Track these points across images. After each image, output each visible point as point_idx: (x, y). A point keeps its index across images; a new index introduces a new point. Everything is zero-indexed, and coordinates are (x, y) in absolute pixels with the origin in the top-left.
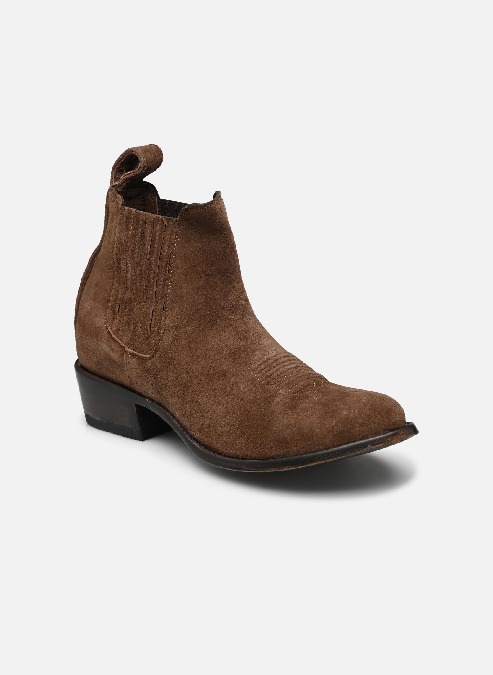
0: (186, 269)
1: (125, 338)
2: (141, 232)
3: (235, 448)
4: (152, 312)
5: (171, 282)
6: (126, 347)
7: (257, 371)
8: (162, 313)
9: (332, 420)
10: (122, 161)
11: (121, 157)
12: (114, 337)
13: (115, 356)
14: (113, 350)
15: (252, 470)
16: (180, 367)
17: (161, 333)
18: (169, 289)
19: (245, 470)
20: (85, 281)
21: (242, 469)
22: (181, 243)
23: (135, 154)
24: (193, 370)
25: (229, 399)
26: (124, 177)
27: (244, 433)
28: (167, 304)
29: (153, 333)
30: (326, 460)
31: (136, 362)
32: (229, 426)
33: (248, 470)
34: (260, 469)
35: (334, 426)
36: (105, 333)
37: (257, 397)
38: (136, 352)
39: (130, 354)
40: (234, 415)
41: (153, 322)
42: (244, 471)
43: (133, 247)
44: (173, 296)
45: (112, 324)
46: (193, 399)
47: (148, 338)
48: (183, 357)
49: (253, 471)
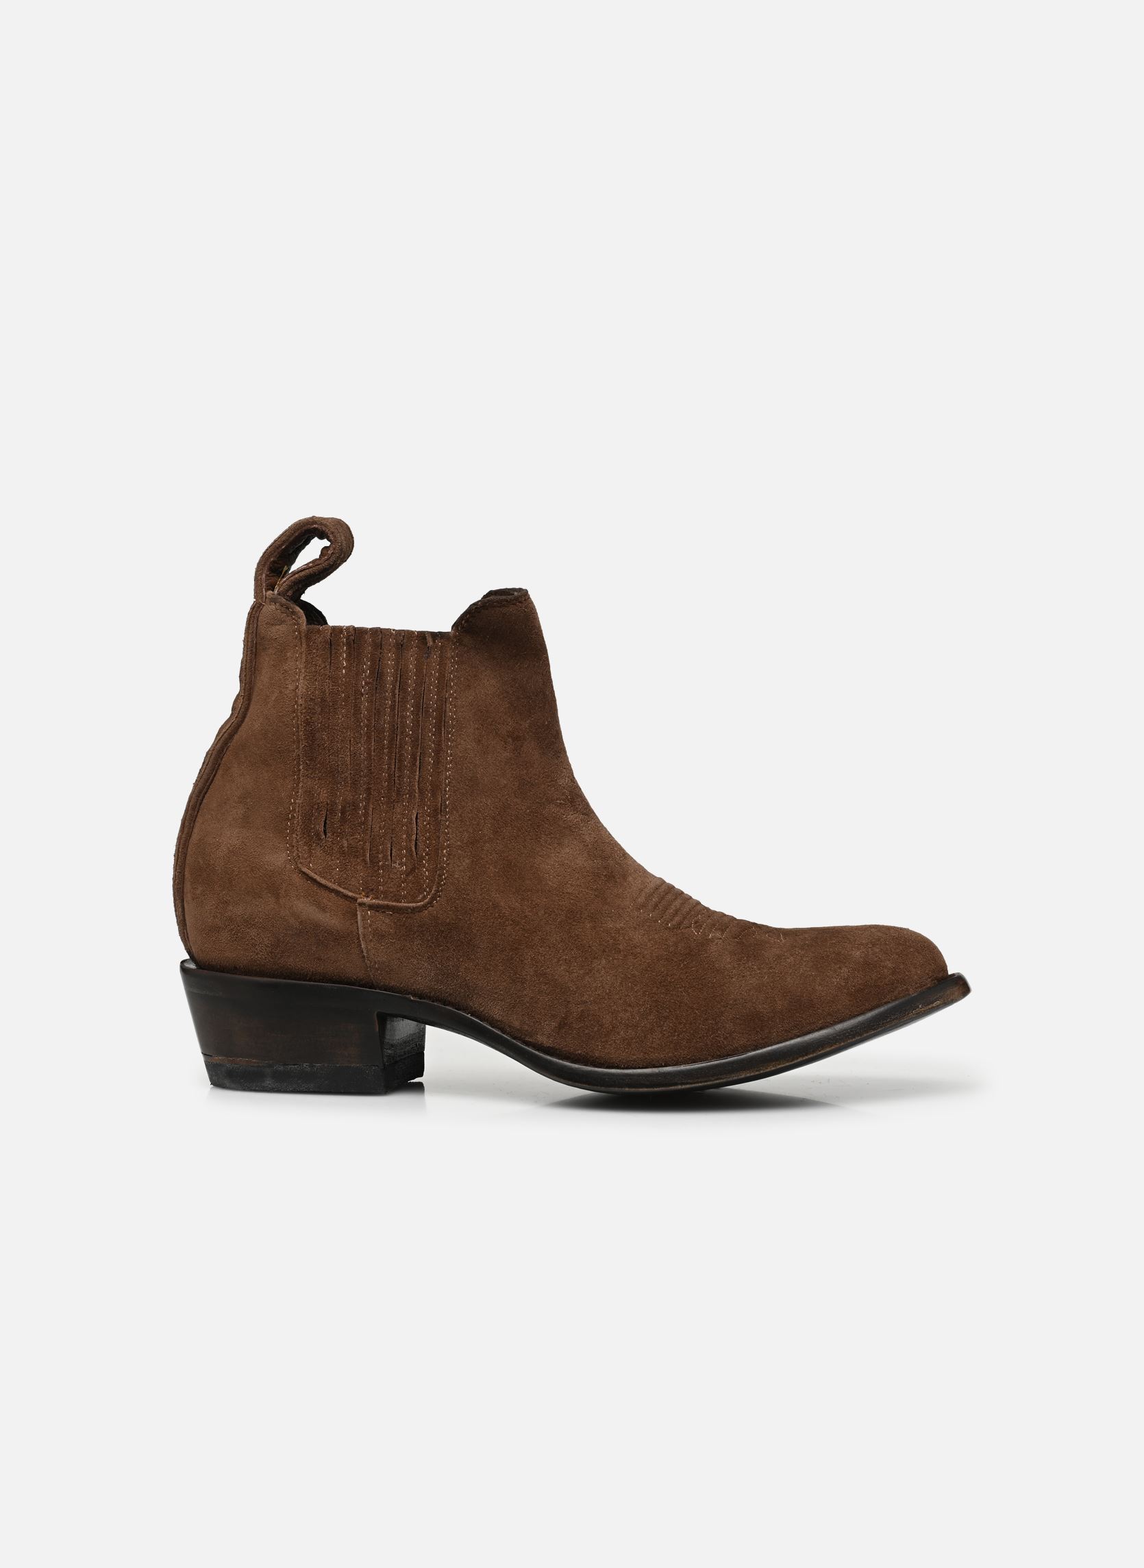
0: (478, 729)
1: (353, 879)
2: (372, 668)
3: (651, 1047)
4: (417, 818)
5: (451, 755)
6: (357, 896)
7: (650, 907)
8: (439, 816)
9: (840, 968)
10: (283, 547)
11: (284, 538)
12: (323, 881)
13: (331, 920)
14: (323, 909)
15: (698, 1083)
16: (497, 915)
17: (444, 856)
18: (449, 771)
19: (682, 1084)
20: (200, 798)
21: (676, 1084)
22: (462, 679)
23: (319, 527)
24: (526, 916)
25: (616, 959)
26: (292, 578)
27: (666, 1018)
28: (448, 799)
29: (423, 858)
30: (849, 1039)
31: (387, 921)
32: (629, 1009)
33: (691, 1083)
34: (716, 1077)
35: (847, 979)
36: (296, 878)
37: (671, 949)
38: (386, 903)
39: (371, 907)
40: (636, 985)
41: (421, 838)
42: (680, 1087)
43: (356, 699)
44: (459, 783)
45: (309, 860)
46: (536, 971)
47: (413, 870)
48: (498, 895)
49: (701, 1082)
